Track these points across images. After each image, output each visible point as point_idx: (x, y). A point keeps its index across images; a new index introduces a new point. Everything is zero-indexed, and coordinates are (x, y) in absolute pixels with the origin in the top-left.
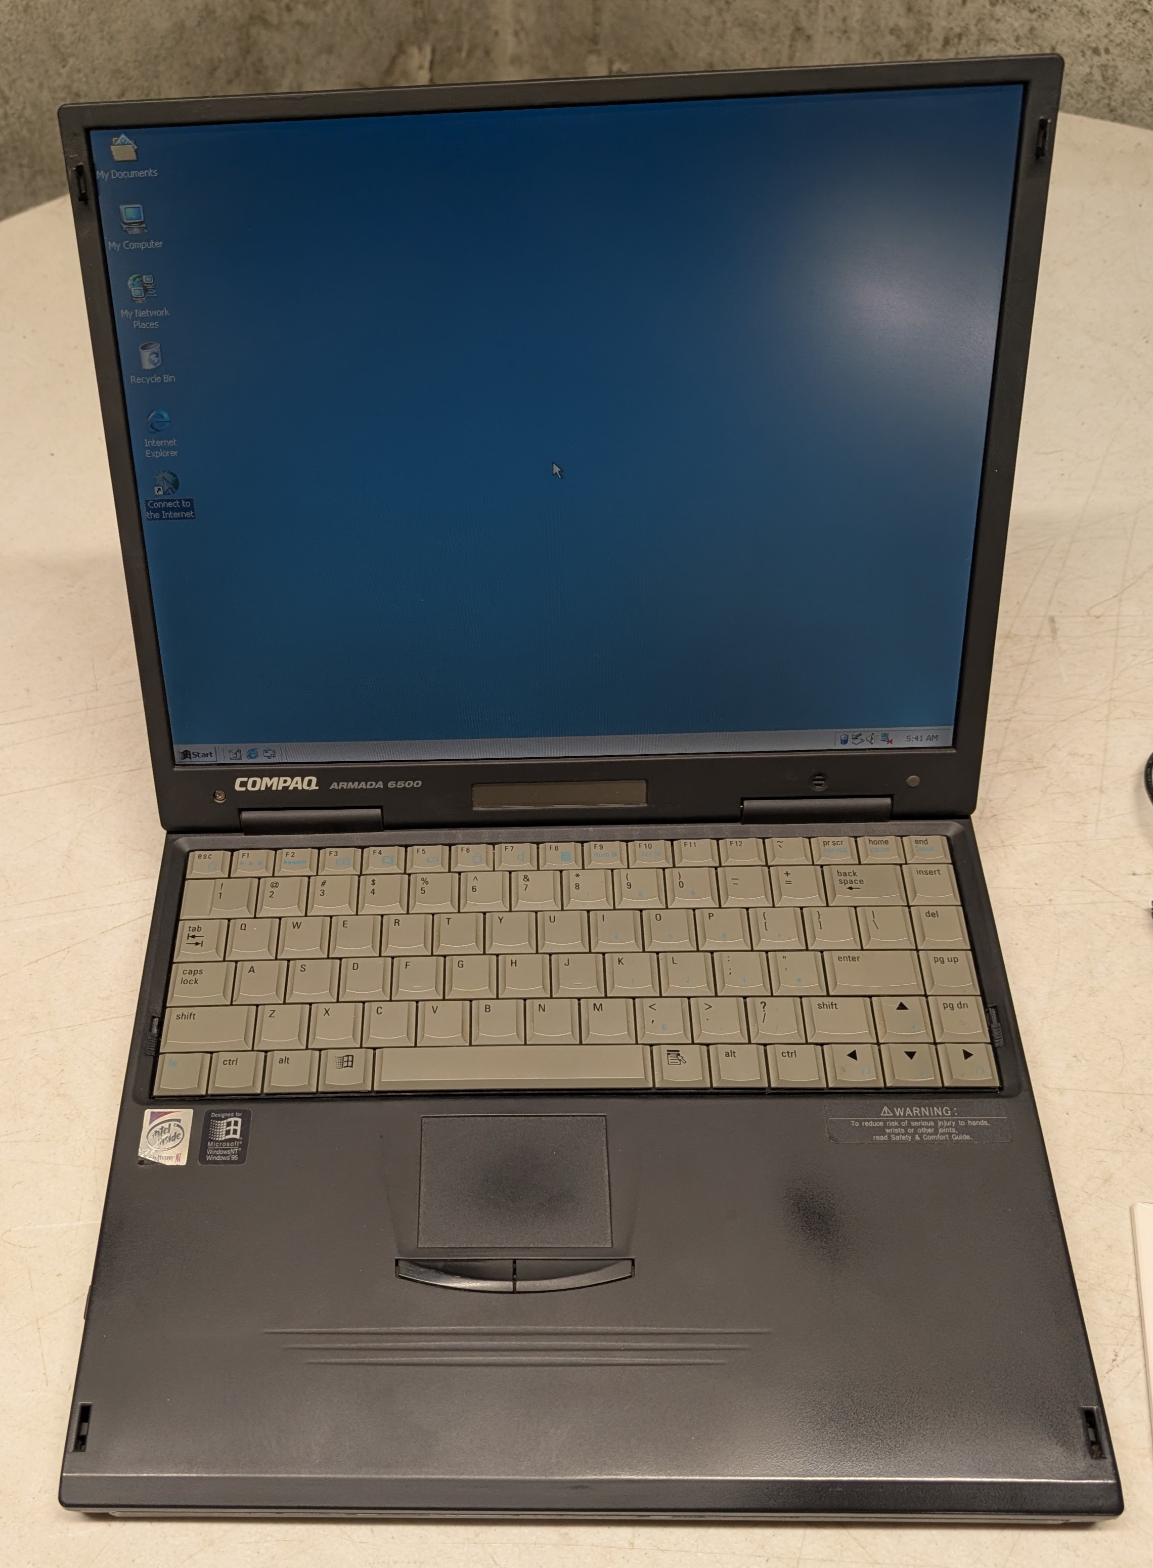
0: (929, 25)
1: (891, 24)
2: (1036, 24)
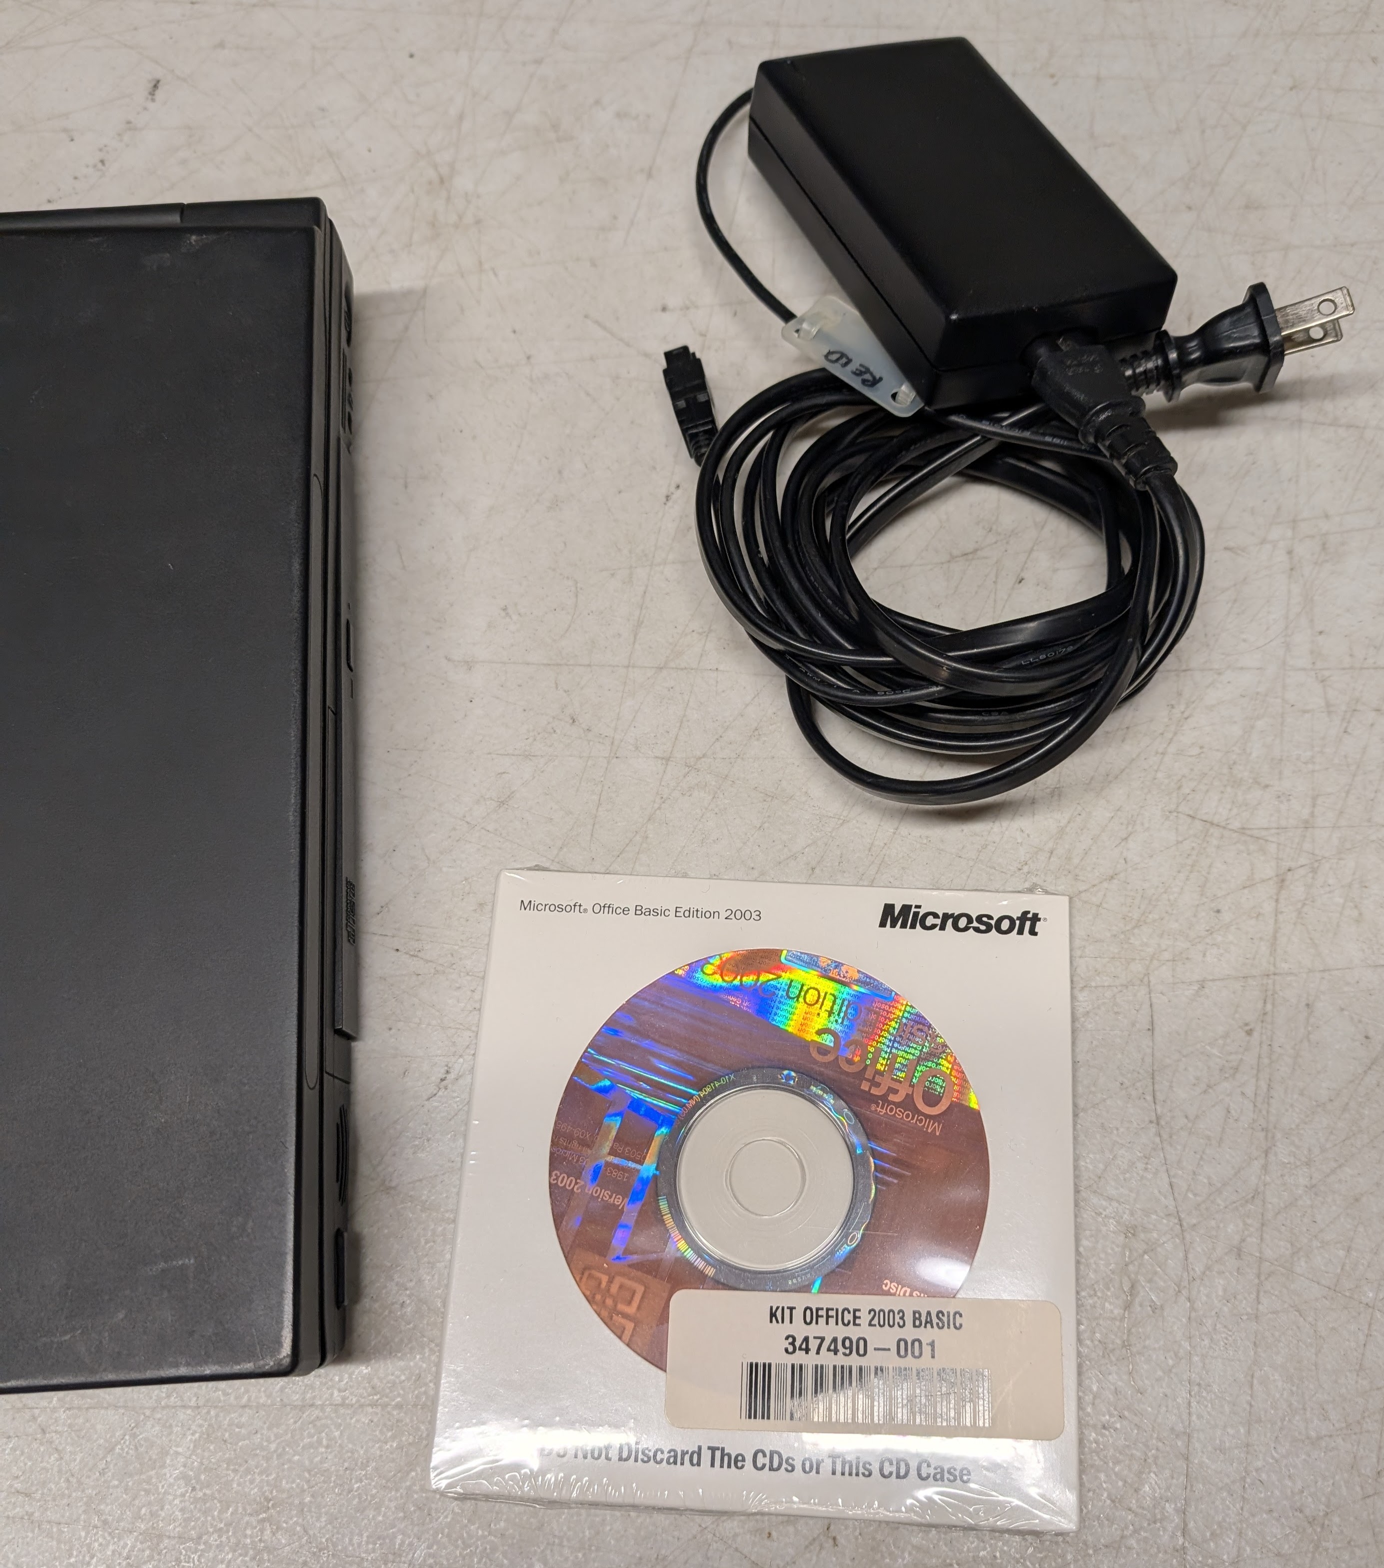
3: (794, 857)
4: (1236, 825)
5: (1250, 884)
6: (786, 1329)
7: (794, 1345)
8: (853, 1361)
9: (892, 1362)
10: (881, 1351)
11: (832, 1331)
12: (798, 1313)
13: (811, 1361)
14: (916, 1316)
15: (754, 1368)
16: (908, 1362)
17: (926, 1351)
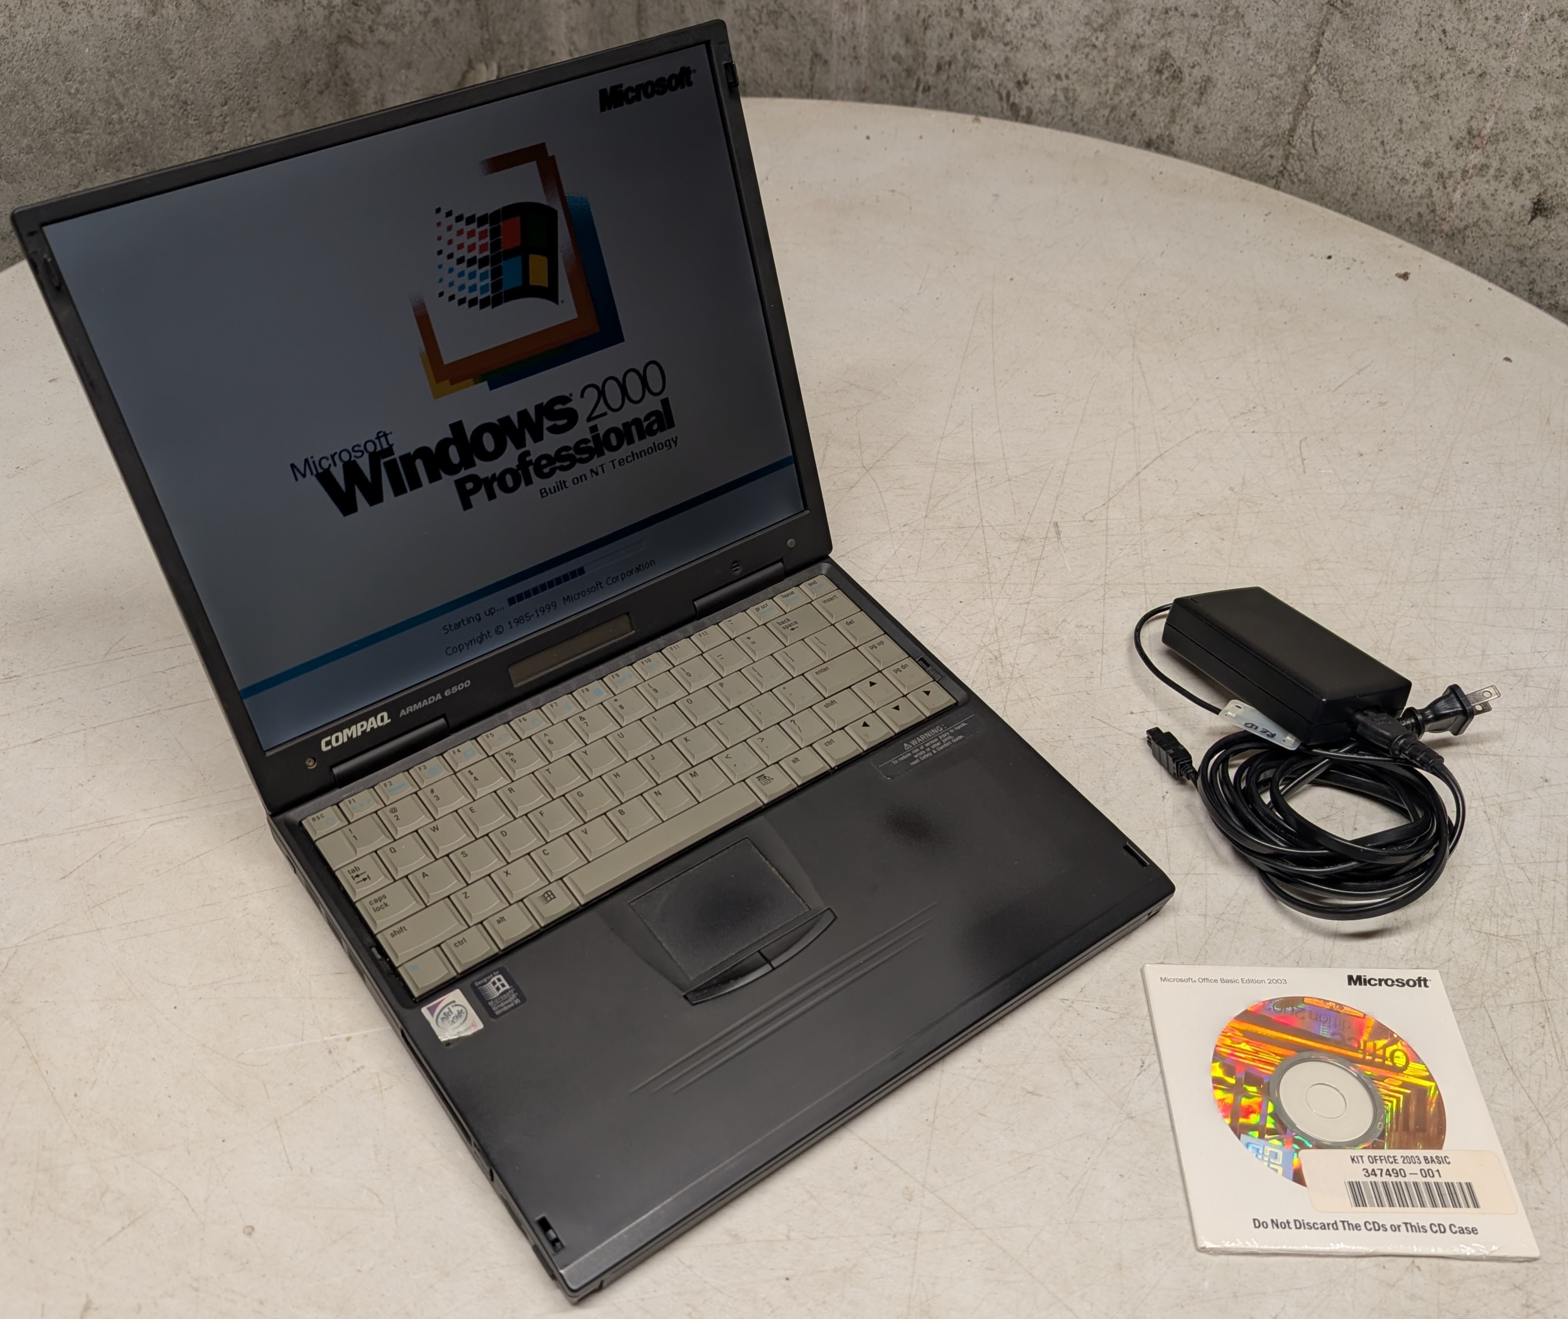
0: (924, 54)
1: (893, 52)
2: (1011, 55)
3: (1286, 957)
5: (1519, 961)
6: (1361, 1166)
7: (1368, 1174)
8: (1400, 1179)
9: (1420, 1180)
10: (1413, 1174)
11: (1385, 1166)
12: (1365, 1159)
13: (1379, 1179)
14: (1426, 1159)
15: (1351, 1184)
16: (1428, 1179)
17: (1436, 1174)
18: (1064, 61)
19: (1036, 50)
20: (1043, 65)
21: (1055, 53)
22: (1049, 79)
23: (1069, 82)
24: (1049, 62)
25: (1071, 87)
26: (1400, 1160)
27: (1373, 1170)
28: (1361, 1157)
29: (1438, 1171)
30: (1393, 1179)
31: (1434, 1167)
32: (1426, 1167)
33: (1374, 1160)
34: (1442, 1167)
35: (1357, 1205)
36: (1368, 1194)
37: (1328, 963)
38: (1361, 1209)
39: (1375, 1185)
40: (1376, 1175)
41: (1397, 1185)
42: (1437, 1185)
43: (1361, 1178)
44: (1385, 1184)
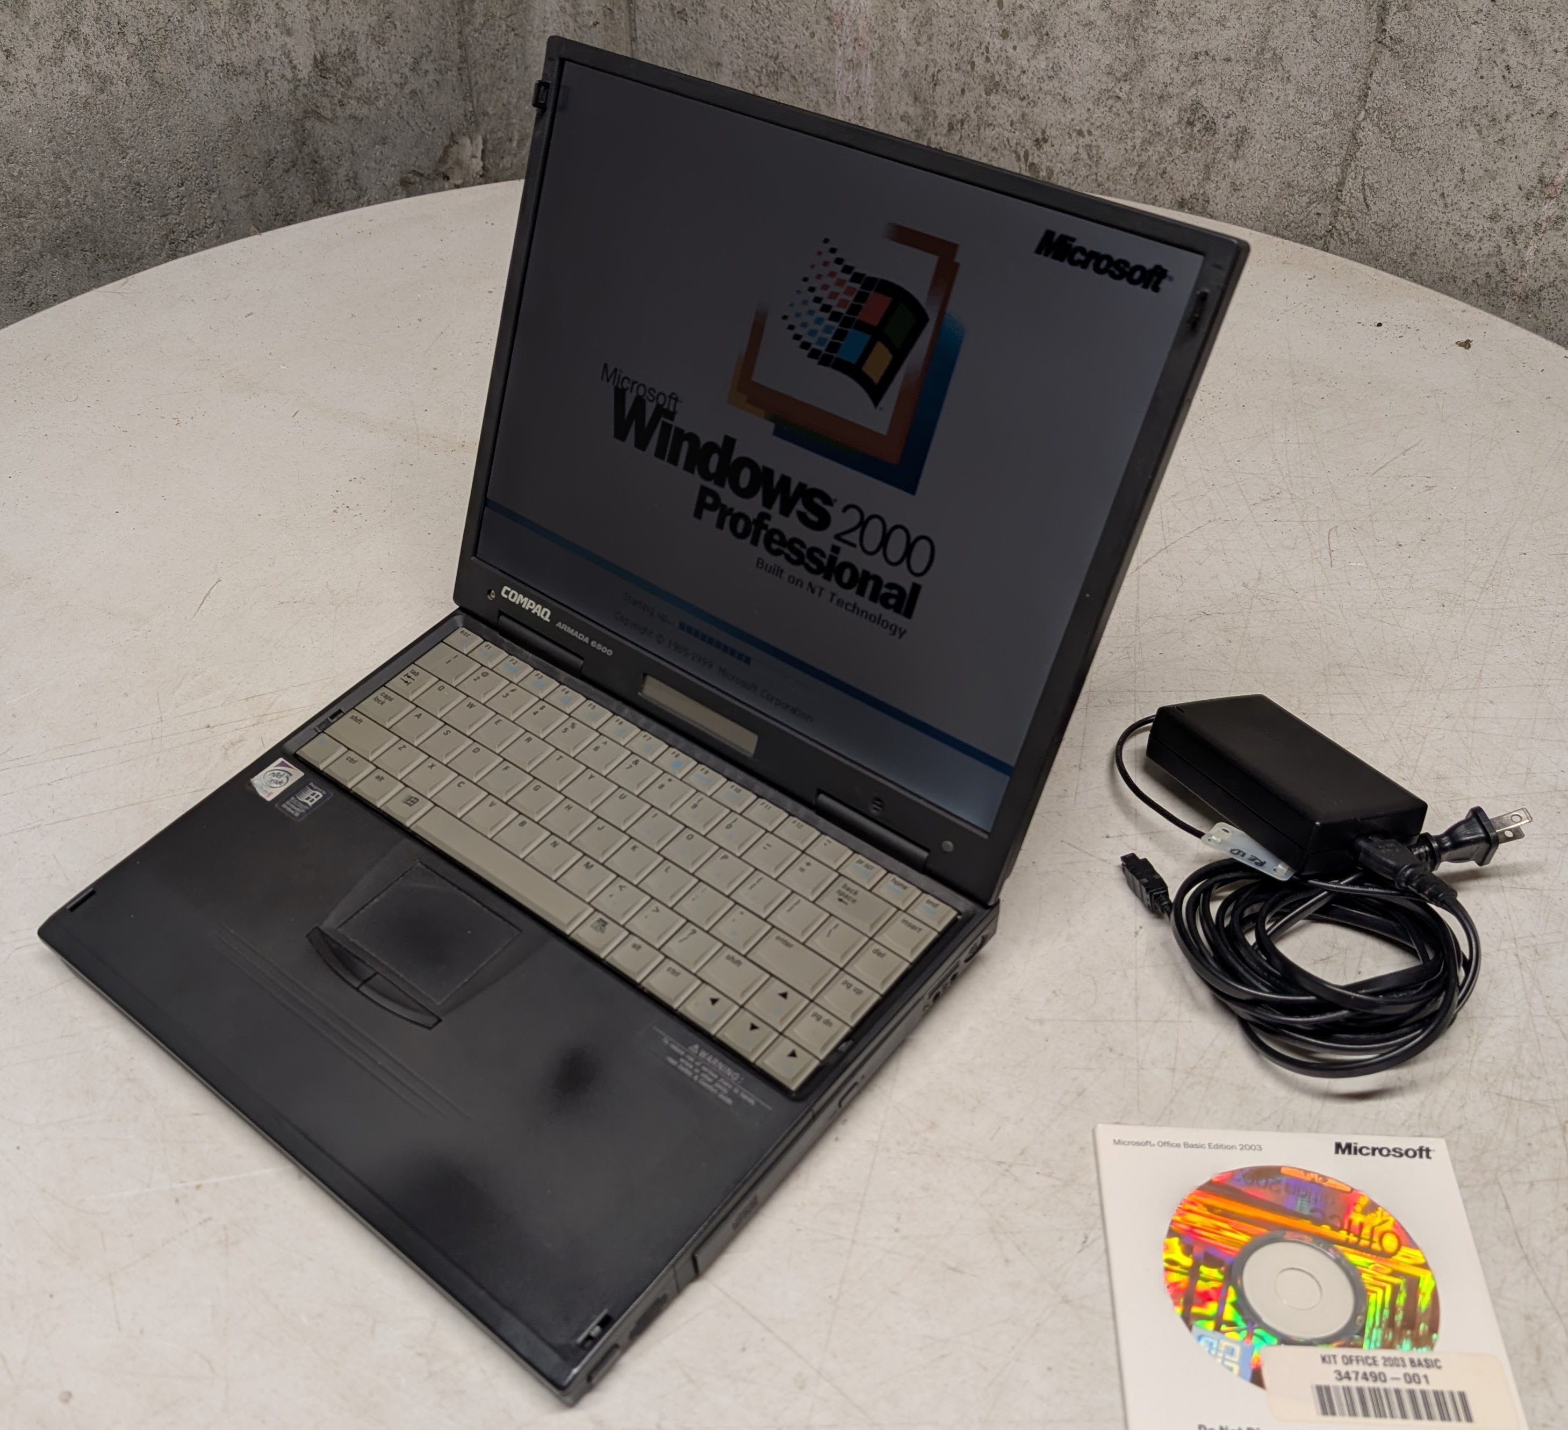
2: (1027, 111)
4: (1527, 1098)
5: (1545, 1130)
6: (1333, 1367)
7: (1340, 1376)
8: (1379, 1385)
9: (1403, 1386)
10: (1395, 1379)
11: (1362, 1368)
12: (1339, 1359)
13: (1353, 1384)
14: (1412, 1361)
15: (1319, 1389)
16: (1413, 1386)
17: (1423, 1380)
18: (1086, 115)
19: (1055, 104)
20: (1063, 120)
21: (1075, 106)
22: (1070, 137)
23: (1092, 138)
24: (1070, 117)
25: (1094, 143)
26: (1380, 1362)
27: (1347, 1373)
28: (1334, 1356)
29: (1426, 1377)
30: (1371, 1384)
31: (1421, 1371)
32: (1410, 1370)
33: (1349, 1360)
34: (1430, 1372)
35: (1325, 1412)
36: (1339, 1400)
37: (1315, 1127)
38: (1329, 1418)
39: (1347, 1390)
40: (1349, 1378)
41: (1375, 1392)
42: (1424, 1393)
43: (1330, 1380)
44: (1360, 1391)
